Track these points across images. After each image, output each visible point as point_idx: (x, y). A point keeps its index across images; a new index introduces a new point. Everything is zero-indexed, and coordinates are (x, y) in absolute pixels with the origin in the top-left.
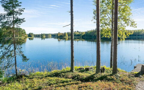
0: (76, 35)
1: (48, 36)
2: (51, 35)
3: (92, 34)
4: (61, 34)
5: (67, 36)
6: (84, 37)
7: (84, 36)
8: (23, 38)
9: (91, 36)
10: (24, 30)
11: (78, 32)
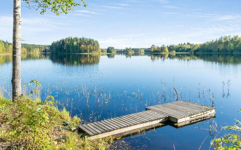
0: (184, 49)
1: (139, 52)
2: (143, 51)
3: (212, 48)
4: (156, 49)
5: (167, 50)
6: (197, 53)
7: (198, 50)
8: (94, 54)
9: (211, 51)
10: (97, 42)
11: (188, 44)
